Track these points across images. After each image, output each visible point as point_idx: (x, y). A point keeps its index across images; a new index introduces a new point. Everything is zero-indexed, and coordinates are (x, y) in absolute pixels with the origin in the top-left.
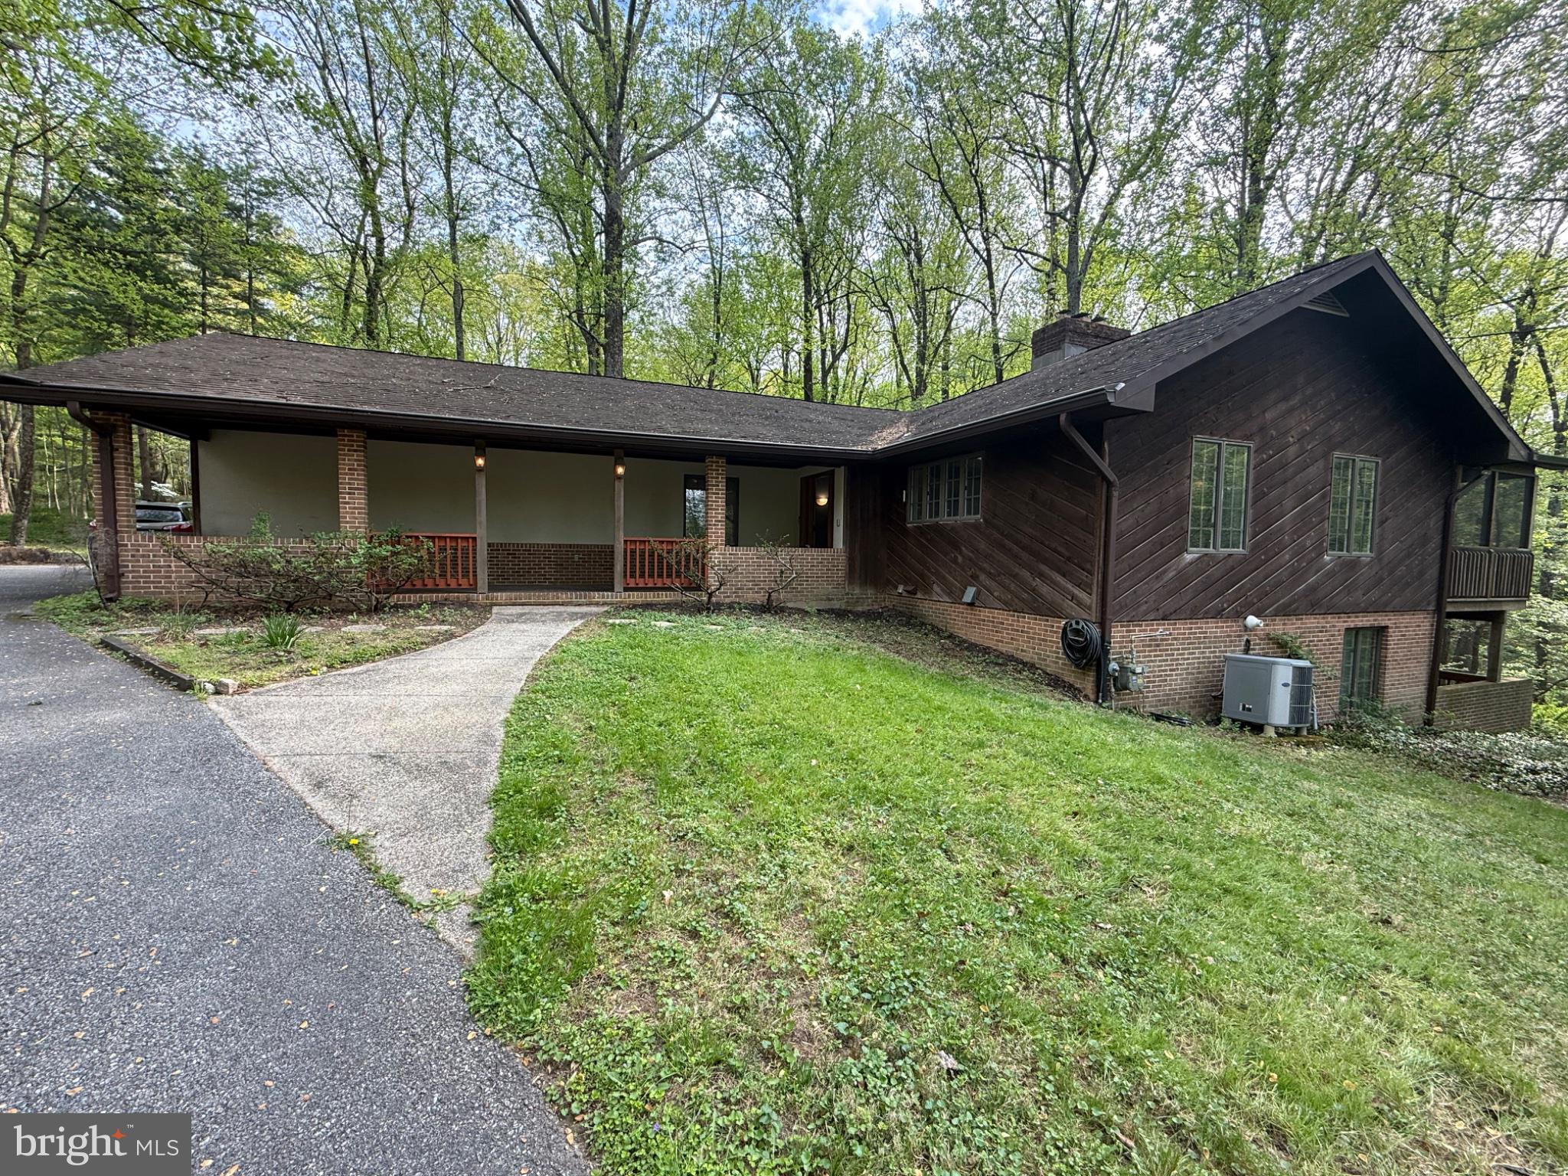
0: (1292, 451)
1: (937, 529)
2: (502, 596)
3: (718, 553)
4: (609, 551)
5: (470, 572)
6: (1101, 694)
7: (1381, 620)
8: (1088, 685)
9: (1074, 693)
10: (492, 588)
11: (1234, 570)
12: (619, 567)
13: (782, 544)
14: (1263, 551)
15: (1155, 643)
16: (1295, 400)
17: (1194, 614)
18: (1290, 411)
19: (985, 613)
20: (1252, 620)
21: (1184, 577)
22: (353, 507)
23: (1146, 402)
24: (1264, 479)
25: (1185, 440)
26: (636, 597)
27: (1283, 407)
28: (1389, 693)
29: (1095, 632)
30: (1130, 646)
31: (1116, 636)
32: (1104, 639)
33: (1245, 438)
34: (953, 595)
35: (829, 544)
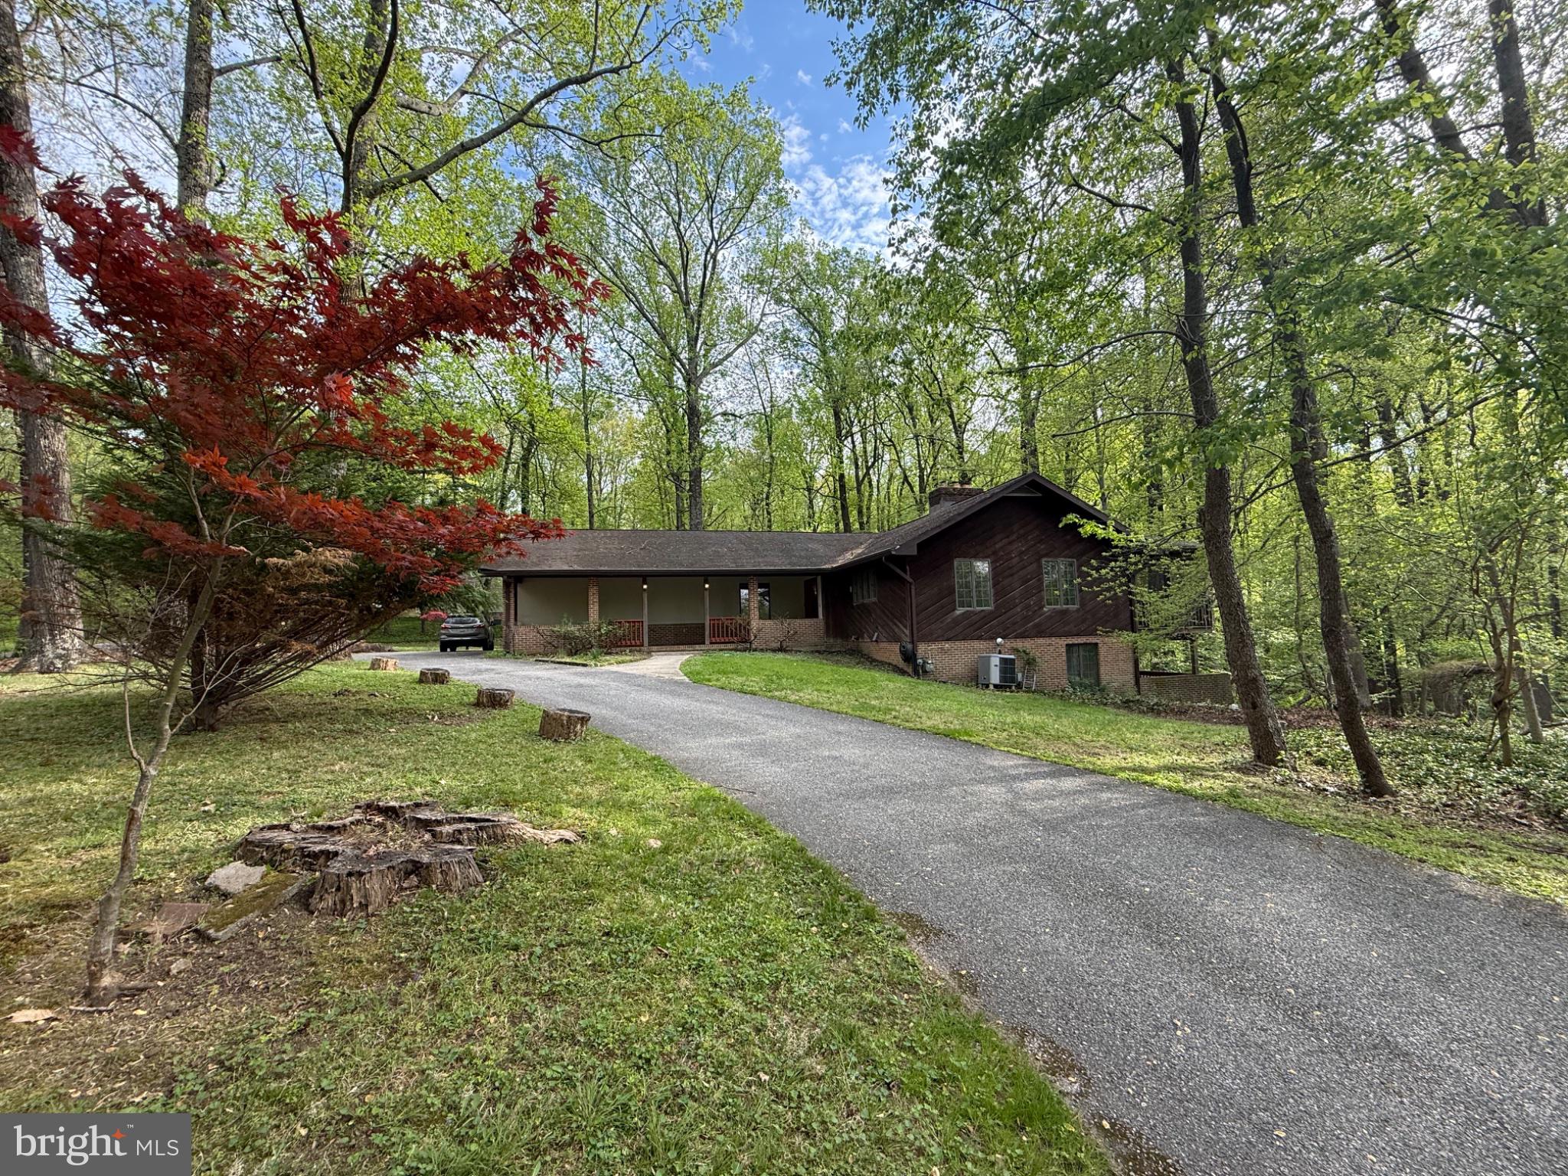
0: (1015, 561)
1: (863, 604)
2: (655, 648)
3: (755, 623)
4: (703, 625)
5: (640, 636)
6: (916, 673)
7: (1092, 640)
8: (910, 670)
9: (903, 672)
10: (650, 644)
11: (987, 618)
12: (707, 633)
13: (786, 617)
14: (1003, 607)
15: (943, 650)
16: (1014, 537)
17: (966, 638)
18: (1010, 543)
19: (882, 645)
20: (999, 640)
21: (957, 621)
22: (594, 611)
23: (914, 551)
24: (997, 575)
25: (950, 561)
26: (715, 646)
27: (1005, 541)
28: (1105, 678)
29: (909, 646)
30: (929, 652)
31: (922, 648)
32: (914, 649)
33: (983, 558)
34: (871, 637)
35: (816, 616)
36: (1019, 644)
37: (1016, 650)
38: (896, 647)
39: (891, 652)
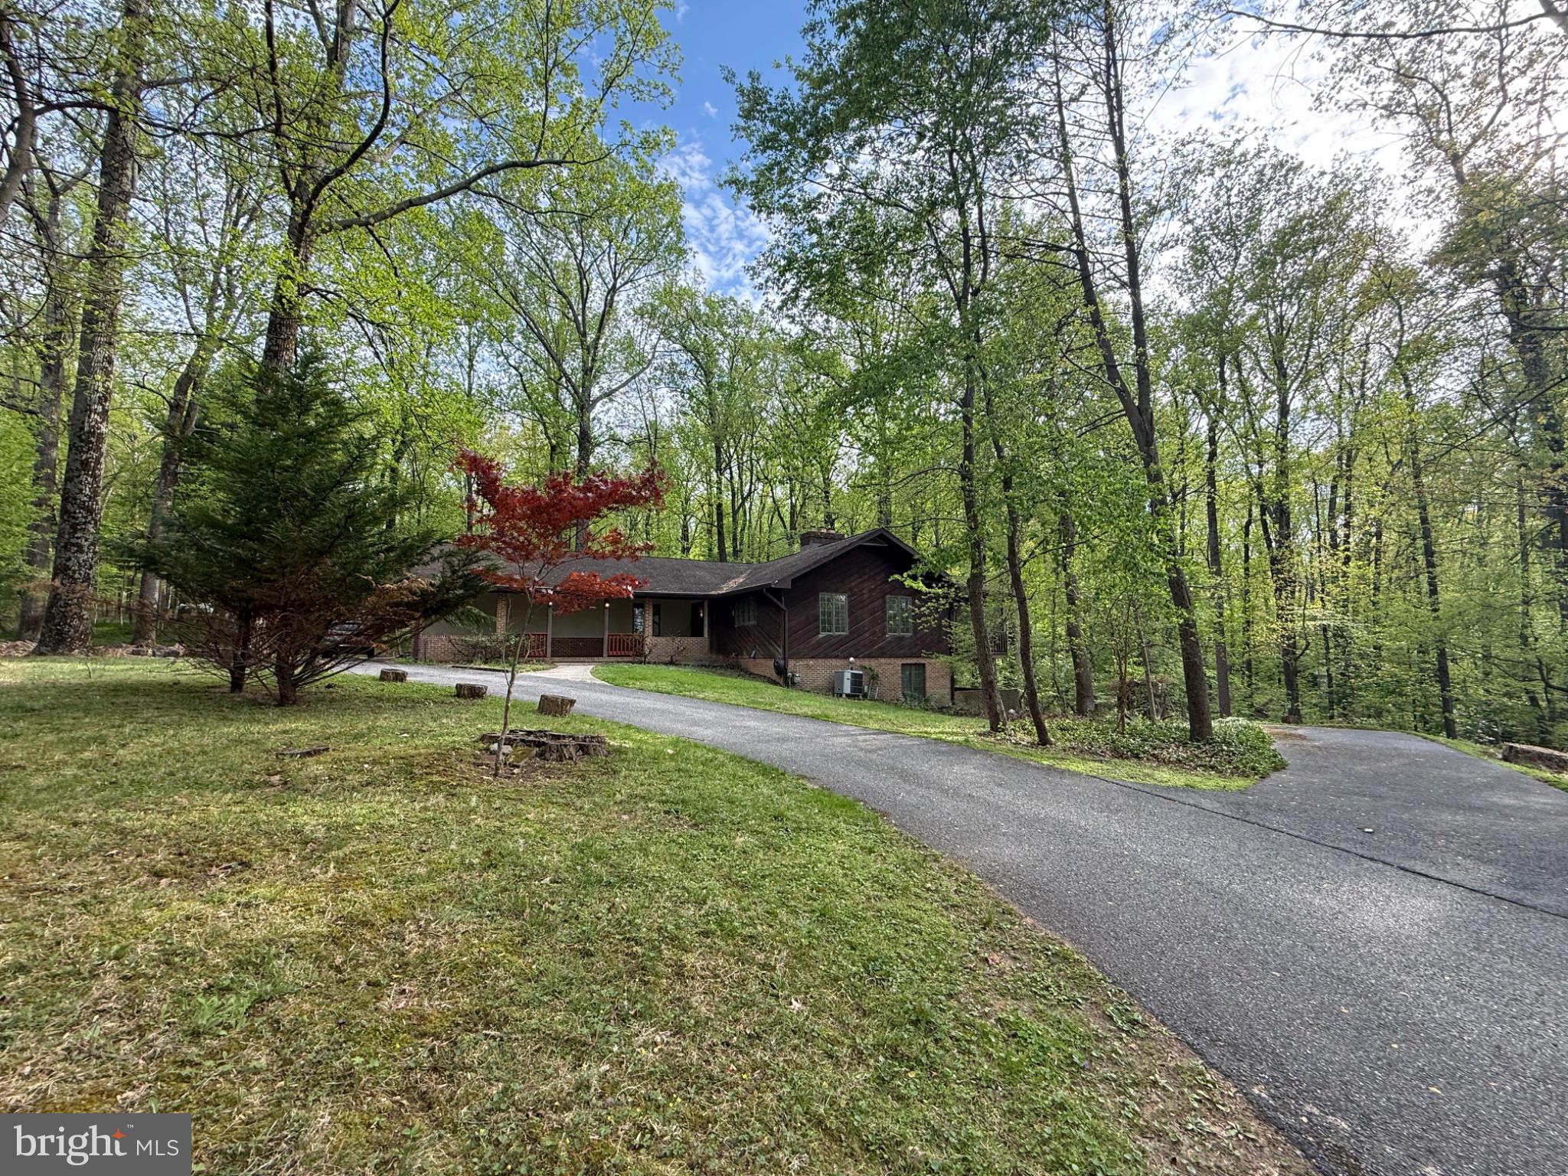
0: (867, 596)
1: (743, 626)
2: (558, 659)
3: (650, 640)
4: (601, 639)
5: (544, 648)
6: (786, 684)
7: (921, 661)
8: (781, 682)
9: (775, 683)
10: (553, 656)
11: (843, 641)
12: (605, 646)
14: (855, 633)
15: (808, 667)
16: (866, 577)
17: (826, 657)
18: (863, 581)
19: (759, 661)
20: (851, 659)
21: (819, 643)
22: (501, 622)
23: (789, 586)
24: (852, 607)
25: (815, 594)
26: (611, 659)
28: (929, 692)
29: (782, 662)
30: (797, 668)
31: (791, 663)
32: (786, 664)
33: (843, 593)
34: (749, 654)
35: (702, 635)
36: (866, 663)
37: (863, 668)
38: (771, 663)
39: (767, 667)
